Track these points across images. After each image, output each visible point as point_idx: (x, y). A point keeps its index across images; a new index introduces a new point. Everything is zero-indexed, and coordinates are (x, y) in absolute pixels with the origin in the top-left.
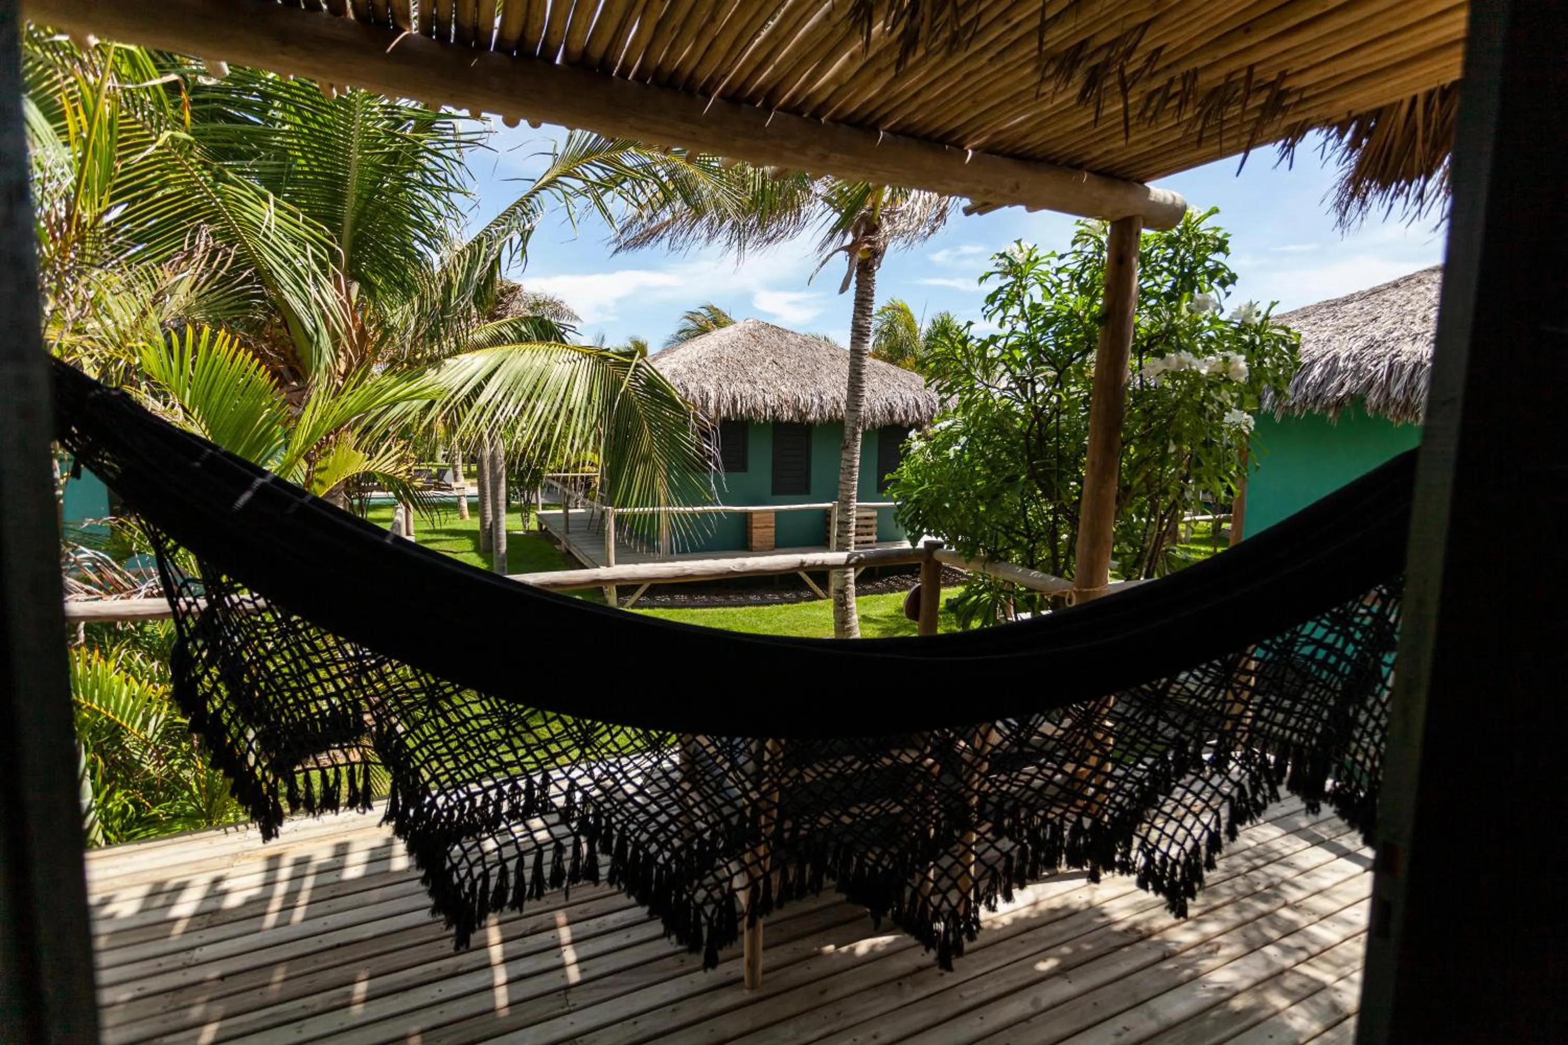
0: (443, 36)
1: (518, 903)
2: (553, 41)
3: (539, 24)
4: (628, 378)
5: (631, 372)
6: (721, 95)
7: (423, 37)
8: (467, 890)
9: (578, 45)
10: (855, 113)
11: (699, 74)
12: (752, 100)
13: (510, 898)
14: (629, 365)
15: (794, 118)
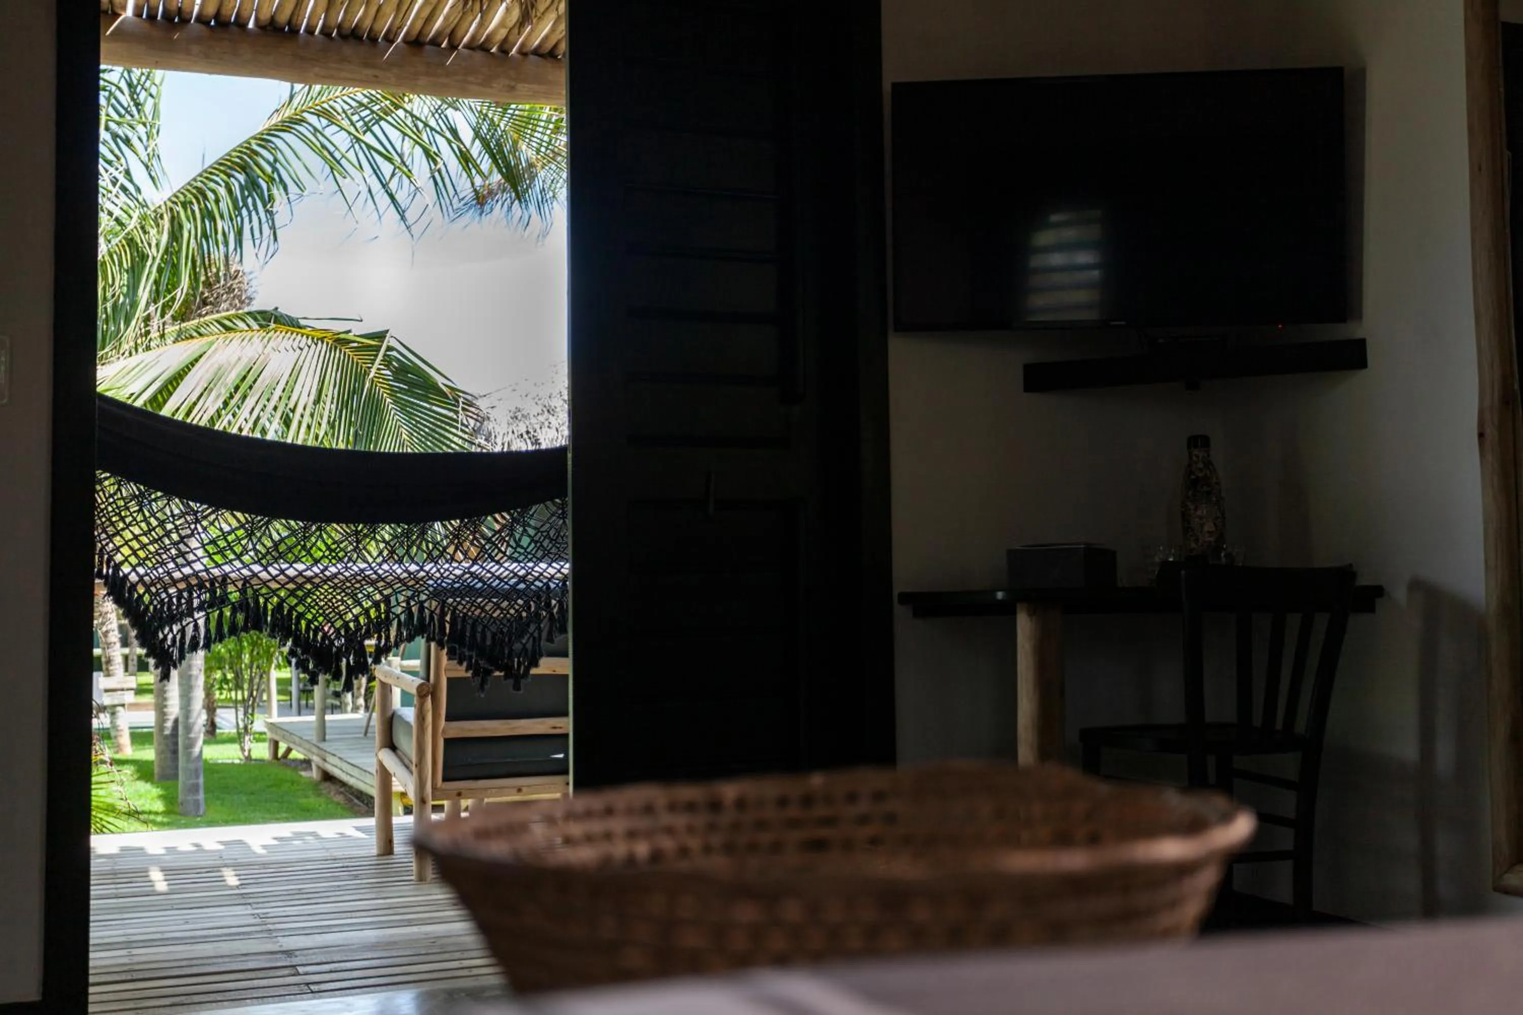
0: (152, 17)
1: (207, 646)
2: (245, 14)
3: (231, 5)
4: (376, 365)
5: (380, 357)
6: (405, 40)
7: (135, 18)
8: (169, 643)
9: (265, 15)
10: (540, 46)
11: (377, 27)
12: (436, 42)
13: (201, 644)
14: (378, 349)
15: (478, 55)
